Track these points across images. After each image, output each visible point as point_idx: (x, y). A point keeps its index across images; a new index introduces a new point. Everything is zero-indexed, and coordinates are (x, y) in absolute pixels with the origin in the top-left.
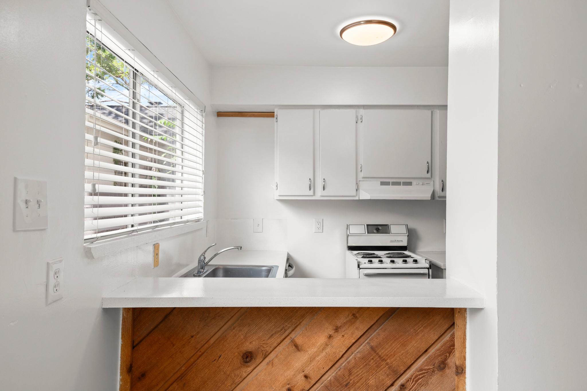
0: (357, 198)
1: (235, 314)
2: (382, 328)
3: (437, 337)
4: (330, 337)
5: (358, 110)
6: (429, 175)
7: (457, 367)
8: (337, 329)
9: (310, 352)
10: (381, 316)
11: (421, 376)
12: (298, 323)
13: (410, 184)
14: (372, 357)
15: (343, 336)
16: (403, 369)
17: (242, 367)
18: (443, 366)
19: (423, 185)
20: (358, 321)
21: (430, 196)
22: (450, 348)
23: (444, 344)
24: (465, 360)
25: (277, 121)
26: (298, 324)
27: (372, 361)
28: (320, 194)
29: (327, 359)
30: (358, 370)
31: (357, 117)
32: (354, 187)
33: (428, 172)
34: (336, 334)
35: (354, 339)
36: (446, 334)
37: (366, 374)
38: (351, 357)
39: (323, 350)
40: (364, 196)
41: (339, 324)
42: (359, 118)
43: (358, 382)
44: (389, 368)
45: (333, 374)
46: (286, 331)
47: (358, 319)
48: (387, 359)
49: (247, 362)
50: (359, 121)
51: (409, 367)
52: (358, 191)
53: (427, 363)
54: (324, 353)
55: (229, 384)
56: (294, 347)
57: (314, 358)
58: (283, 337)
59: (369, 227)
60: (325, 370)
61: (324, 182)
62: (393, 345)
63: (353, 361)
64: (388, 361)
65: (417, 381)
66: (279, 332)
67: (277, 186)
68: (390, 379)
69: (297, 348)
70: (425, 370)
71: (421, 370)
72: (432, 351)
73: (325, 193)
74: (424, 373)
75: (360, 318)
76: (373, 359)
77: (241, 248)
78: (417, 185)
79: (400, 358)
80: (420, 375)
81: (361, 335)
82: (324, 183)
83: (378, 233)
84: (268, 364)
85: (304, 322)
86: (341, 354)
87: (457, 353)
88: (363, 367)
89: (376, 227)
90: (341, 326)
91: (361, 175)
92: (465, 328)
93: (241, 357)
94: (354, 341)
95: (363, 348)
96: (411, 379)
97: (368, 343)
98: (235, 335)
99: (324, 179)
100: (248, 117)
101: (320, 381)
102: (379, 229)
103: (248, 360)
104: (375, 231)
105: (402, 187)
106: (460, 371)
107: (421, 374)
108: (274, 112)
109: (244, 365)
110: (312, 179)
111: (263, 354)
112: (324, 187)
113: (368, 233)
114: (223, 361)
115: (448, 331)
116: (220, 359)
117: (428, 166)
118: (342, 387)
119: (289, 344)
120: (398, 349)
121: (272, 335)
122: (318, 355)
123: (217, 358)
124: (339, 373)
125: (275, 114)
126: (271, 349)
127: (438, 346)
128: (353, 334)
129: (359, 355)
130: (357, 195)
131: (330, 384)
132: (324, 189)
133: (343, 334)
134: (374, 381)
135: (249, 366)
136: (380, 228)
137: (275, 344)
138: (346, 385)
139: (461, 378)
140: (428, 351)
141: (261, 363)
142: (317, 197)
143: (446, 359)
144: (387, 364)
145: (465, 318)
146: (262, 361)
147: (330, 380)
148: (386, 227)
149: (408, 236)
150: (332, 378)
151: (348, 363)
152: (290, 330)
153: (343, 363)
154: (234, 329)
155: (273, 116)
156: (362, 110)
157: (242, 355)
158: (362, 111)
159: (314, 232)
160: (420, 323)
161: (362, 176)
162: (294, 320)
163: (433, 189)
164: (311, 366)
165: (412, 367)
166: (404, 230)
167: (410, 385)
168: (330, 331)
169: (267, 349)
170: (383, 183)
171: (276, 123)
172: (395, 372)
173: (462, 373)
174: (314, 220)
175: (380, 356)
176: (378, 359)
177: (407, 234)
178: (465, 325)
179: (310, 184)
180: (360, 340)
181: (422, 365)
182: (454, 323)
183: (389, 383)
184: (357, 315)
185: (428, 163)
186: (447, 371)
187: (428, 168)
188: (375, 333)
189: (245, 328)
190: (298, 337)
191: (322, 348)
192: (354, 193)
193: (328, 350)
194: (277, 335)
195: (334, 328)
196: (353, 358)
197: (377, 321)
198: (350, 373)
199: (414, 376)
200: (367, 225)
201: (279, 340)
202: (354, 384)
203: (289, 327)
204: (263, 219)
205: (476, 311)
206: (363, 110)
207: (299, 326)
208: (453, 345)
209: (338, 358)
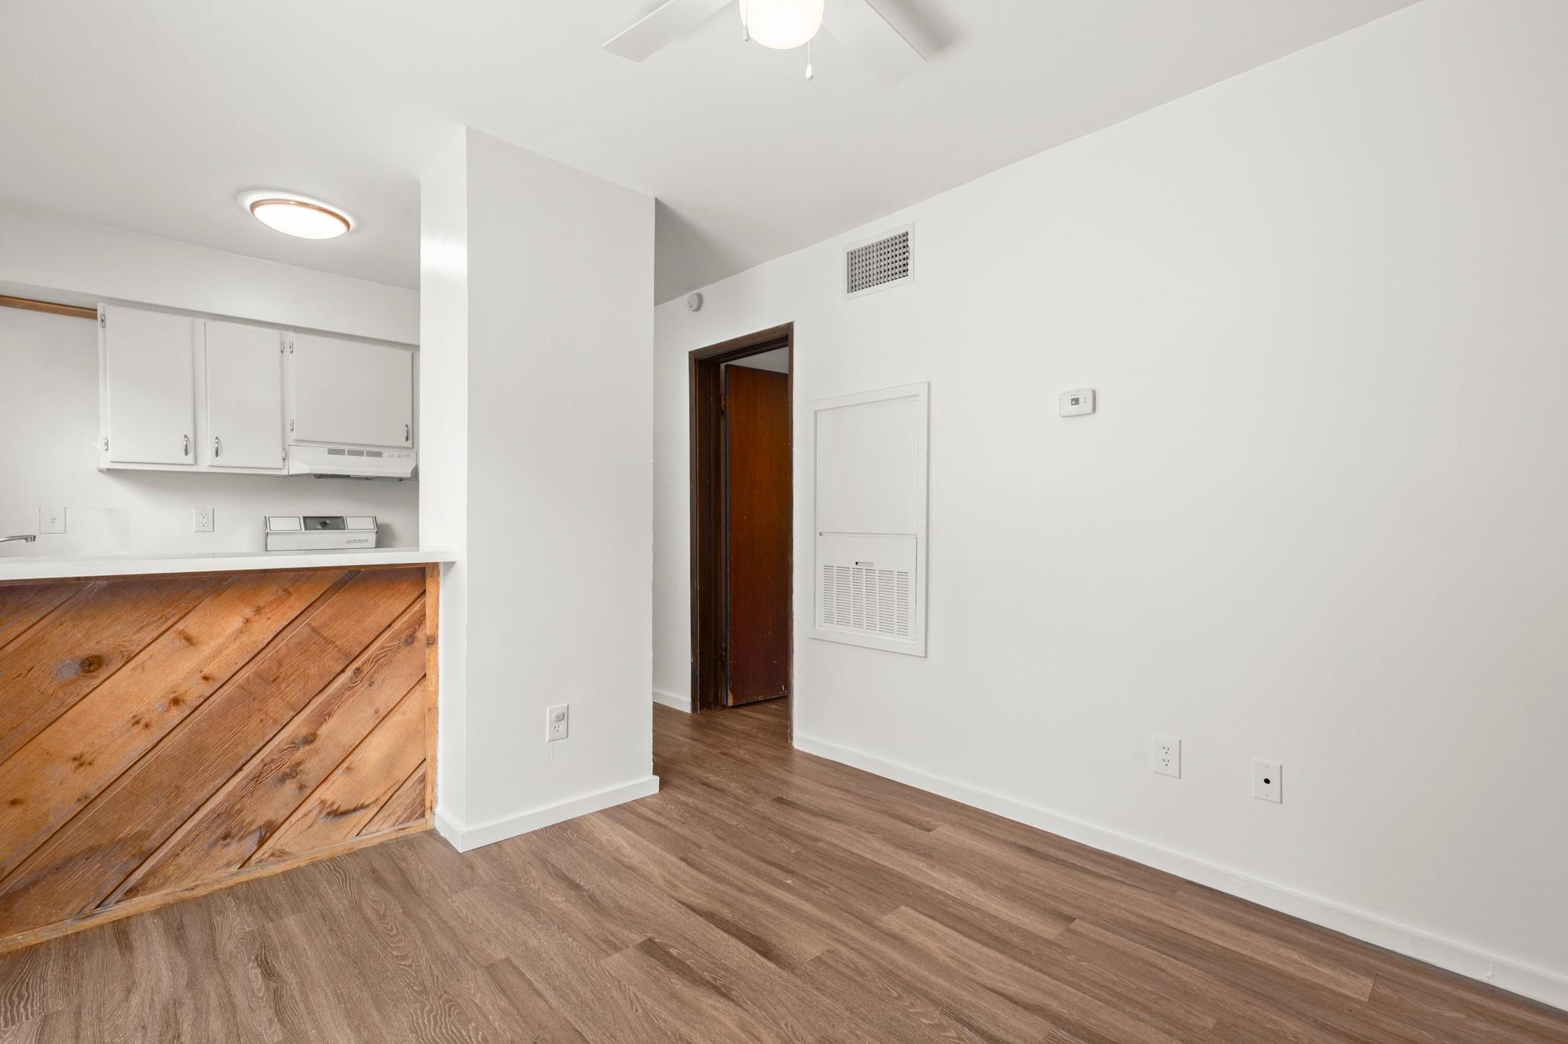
0: (285, 472)
1: (63, 603)
2: (329, 604)
3: (403, 609)
4: (247, 621)
5: (284, 332)
6: (409, 444)
7: (428, 639)
8: (258, 611)
9: (212, 645)
10: (327, 590)
11: (382, 655)
12: (191, 606)
13: (379, 454)
14: (314, 641)
15: (268, 618)
16: (358, 650)
17: (79, 679)
18: (411, 639)
19: (400, 457)
20: (292, 598)
21: (410, 472)
22: (421, 619)
23: (413, 615)
24: (437, 628)
25: (104, 327)
26: (190, 608)
27: (314, 646)
28: (206, 462)
29: (243, 651)
30: (293, 659)
31: (282, 343)
32: (280, 455)
33: (407, 439)
34: (257, 616)
35: (286, 620)
36: (415, 604)
37: (304, 663)
38: (282, 644)
39: (235, 639)
40: (297, 467)
41: (261, 603)
42: (287, 345)
43: (292, 674)
44: (339, 651)
45: (253, 670)
46: (167, 619)
47: (292, 595)
48: (336, 641)
49: (89, 672)
50: (287, 350)
51: (367, 647)
52: (287, 461)
53: (391, 639)
54: (238, 643)
55: (53, 708)
56: (183, 641)
57: (221, 652)
58: (164, 628)
59: (307, 520)
60: (239, 666)
61: (217, 443)
62: (345, 622)
63: (285, 648)
64: (338, 642)
65: (376, 662)
66: (154, 622)
67: (107, 444)
68: (340, 663)
69: (189, 640)
70: (388, 647)
71: (383, 648)
72: (396, 626)
73: (219, 461)
74: (386, 651)
75: (295, 594)
76: (315, 643)
77: (35, 537)
78: (391, 456)
79: (355, 638)
80: (380, 654)
81: (297, 615)
82: (216, 445)
83: (324, 529)
84: (134, 669)
85: (201, 606)
86: (266, 642)
87: (428, 623)
88: (300, 655)
89: (321, 520)
90: (264, 606)
91: (292, 437)
92: (438, 594)
93: (78, 666)
94: (286, 623)
95: (301, 628)
96: (369, 660)
97: (307, 624)
98: (65, 634)
99: (217, 438)
100: (20, 308)
101: (230, 682)
102: (325, 523)
103: (92, 668)
104: (319, 527)
105: (365, 459)
106: (432, 641)
107: (383, 653)
108: (96, 310)
109: (84, 676)
110: (191, 436)
111: (123, 657)
112: (217, 452)
113: (306, 529)
114: (38, 676)
115: (419, 600)
116: (31, 673)
117: (407, 430)
118: (268, 683)
119: (174, 638)
120: (351, 626)
121: (141, 628)
122: (227, 647)
123: (25, 672)
124: (262, 667)
125: (99, 313)
126: (140, 648)
127: (405, 618)
128: (284, 614)
129: (294, 640)
130: (284, 465)
131: (248, 682)
132: (217, 455)
133: (268, 616)
134: (316, 669)
135: (95, 677)
136: (328, 521)
137: (148, 640)
138: (274, 681)
139: (433, 649)
140: (392, 626)
141: (119, 669)
142: (203, 466)
143: (415, 632)
144: (336, 647)
145: (438, 583)
146: (122, 667)
147: (248, 677)
148: (340, 520)
149: (377, 533)
150: (251, 675)
151: (277, 652)
152: (176, 618)
153: (269, 652)
154: (61, 624)
155: (95, 317)
156: (291, 333)
157: (79, 662)
158: (291, 336)
159: (194, 530)
160: (382, 594)
161: (295, 438)
162: (183, 604)
163: (415, 464)
164: (215, 662)
165: (371, 646)
166: (371, 525)
167: (366, 669)
168: (248, 612)
169: (132, 648)
170: (331, 452)
171: (100, 330)
172: (347, 655)
173: (433, 643)
174: (194, 510)
175: (325, 639)
176: (323, 642)
177: (376, 530)
178: (438, 591)
179: (186, 445)
180: (295, 622)
181: (384, 642)
182: (425, 591)
183: (339, 668)
184: (291, 590)
185: (407, 426)
186: (416, 644)
187: (407, 433)
188: (318, 611)
189: (84, 622)
190: (191, 624)
191: (233, 637)
192: (280, 464)
193: (244, 638)
194: (151, 627)
195: (254, 609)
196: (284, 645)
197: (321, 596)
198: (280, 664)
199: (373, 657)
200: (305, 518)
201: (155, 635)
202: (286, 677)
203: (174, 615)
204: (65, 508)
205: (450, 565)
206: (294, 334)
207: (192, 612)
208: (424, 615)
209: (261, 648)
